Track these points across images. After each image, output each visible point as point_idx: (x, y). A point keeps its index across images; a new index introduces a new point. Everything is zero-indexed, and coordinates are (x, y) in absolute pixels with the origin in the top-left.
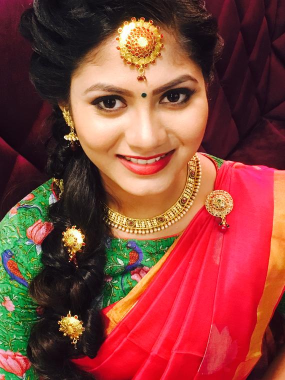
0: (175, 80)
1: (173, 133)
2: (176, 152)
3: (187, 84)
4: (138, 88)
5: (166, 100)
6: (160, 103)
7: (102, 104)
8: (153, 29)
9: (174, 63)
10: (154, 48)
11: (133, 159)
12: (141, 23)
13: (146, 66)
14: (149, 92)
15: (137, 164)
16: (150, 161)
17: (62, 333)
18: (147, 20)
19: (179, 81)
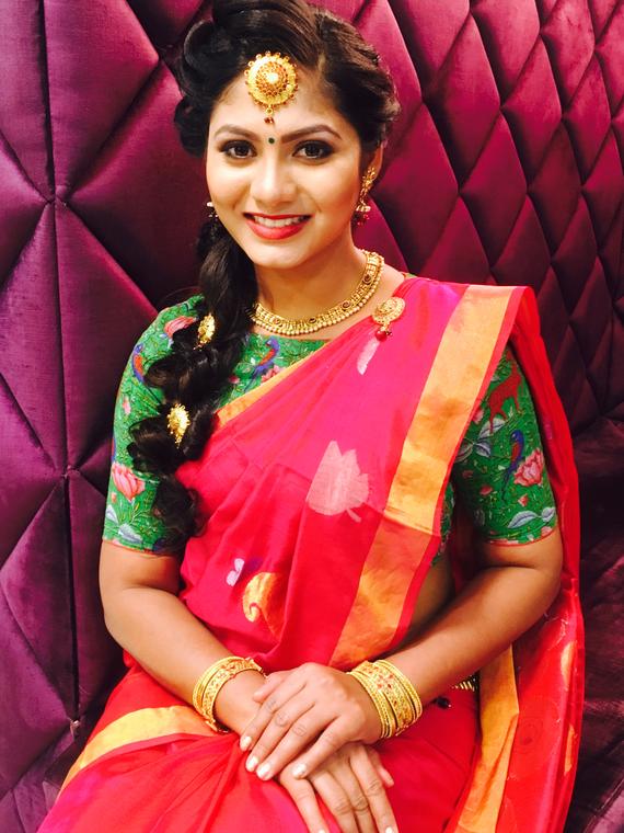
0: (309, 128)
1: (307, 192)
2: (311, 220)
3: (324, 135)
4: (265, 132)
5: (303, 152)
6: (293, 155)
7: (233, 151)
8: (289, 67)
9: (311, 110)
10: (285, 86)
11: (261, 220)
12: (276, 59)
13: (275, 107)
14: (277, 138)
15: (264, 226)
16: (280, 223)
17: (169, 430)
18: (282, 56)
19: (313, 130)
